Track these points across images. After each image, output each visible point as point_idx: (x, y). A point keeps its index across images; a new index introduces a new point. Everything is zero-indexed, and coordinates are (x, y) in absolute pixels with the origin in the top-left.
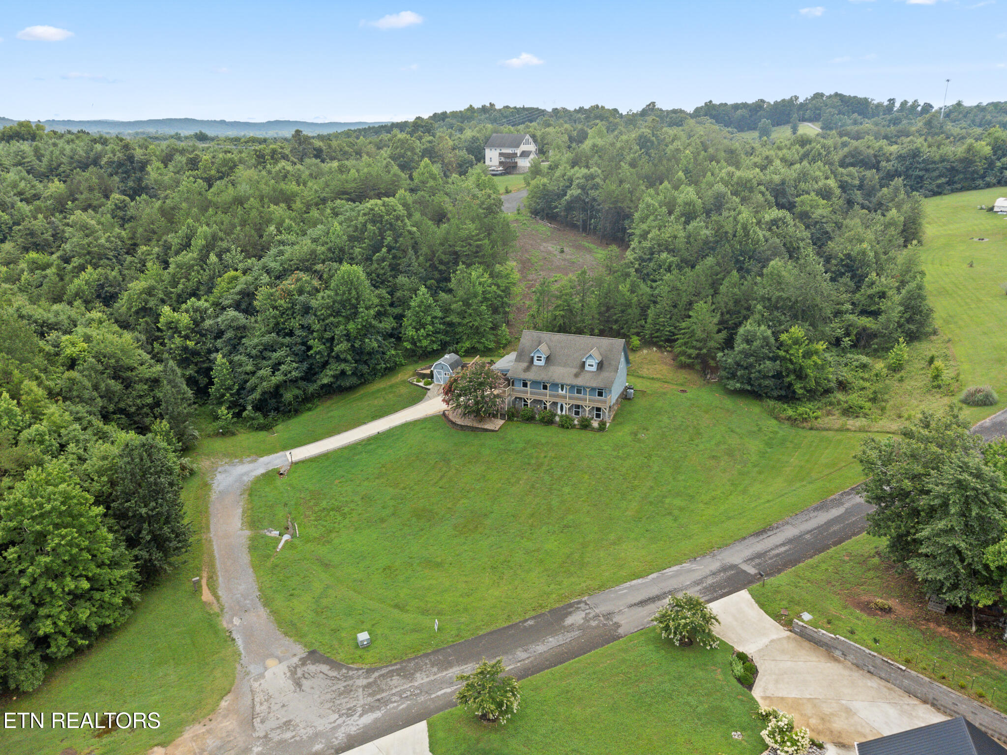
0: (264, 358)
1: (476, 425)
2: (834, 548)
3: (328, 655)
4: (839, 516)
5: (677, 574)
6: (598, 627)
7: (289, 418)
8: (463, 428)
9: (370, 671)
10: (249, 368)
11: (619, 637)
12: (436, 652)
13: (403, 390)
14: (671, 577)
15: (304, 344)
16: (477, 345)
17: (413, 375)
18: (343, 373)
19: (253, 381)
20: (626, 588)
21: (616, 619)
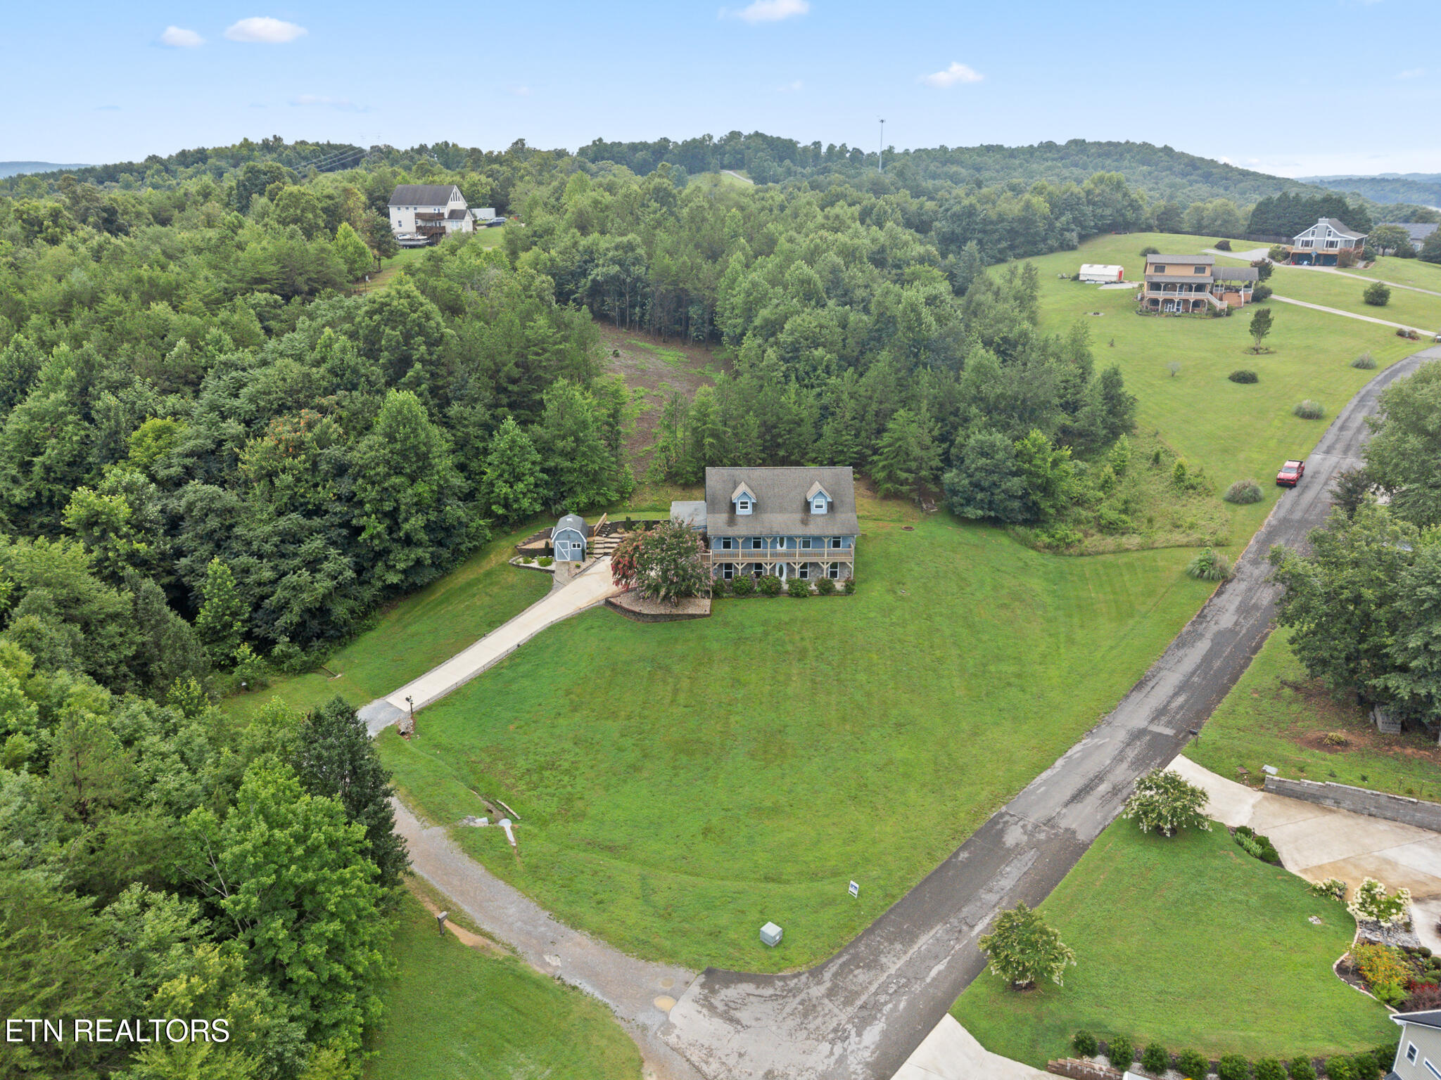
0: (283, 556)
1: (675, 611)
2: (1235, 687)
3: (736, 969)
4: (1211, 649)
5: (1086, 754)
6: (1049, 840)
7: (344, 646)
8: (655, 618)
9: (816, 973)
10: (268, 574)
11: (1084, 847)
12: (878, 924)
13: (512, 578)
14: (1083, 758)
15: (346, 524)
16: (598, 498)
17: (514, 555)
18: (419, 562)
19: (280, 594)
20: (1040, 785)
21: (1063, 824)
